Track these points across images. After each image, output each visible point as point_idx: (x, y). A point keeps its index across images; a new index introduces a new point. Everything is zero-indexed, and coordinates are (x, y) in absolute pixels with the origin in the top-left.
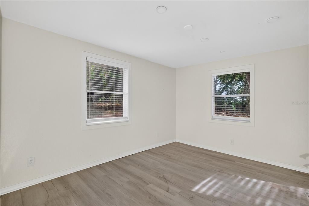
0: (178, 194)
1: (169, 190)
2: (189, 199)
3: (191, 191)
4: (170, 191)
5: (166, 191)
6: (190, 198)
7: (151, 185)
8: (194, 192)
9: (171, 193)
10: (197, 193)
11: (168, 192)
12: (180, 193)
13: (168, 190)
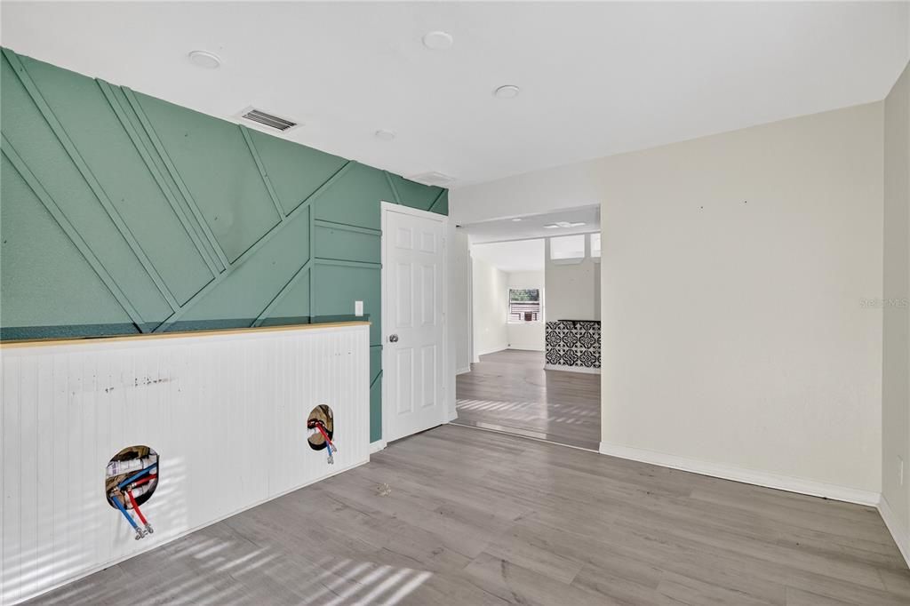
0: (472, 559)
1: (501, 569)
2: (445, 549)
3: (435, 572)
4: (498, 565)
5: (508, 563)
6: (443, 550)
7: (567, 578)
8: (426, 570)
9: (495, 558)
10: (417, 564)
11: (503, 561)
12: (469, 562)
13: (503, 567)
